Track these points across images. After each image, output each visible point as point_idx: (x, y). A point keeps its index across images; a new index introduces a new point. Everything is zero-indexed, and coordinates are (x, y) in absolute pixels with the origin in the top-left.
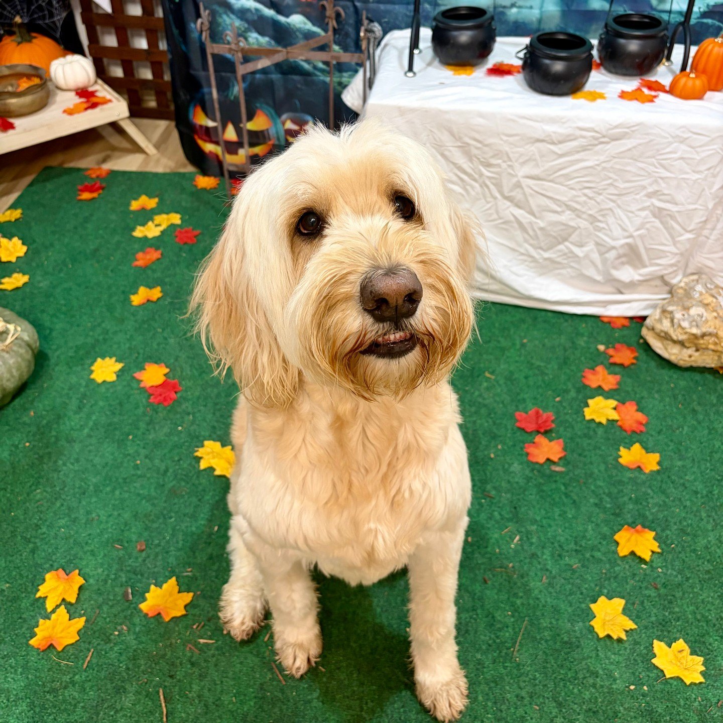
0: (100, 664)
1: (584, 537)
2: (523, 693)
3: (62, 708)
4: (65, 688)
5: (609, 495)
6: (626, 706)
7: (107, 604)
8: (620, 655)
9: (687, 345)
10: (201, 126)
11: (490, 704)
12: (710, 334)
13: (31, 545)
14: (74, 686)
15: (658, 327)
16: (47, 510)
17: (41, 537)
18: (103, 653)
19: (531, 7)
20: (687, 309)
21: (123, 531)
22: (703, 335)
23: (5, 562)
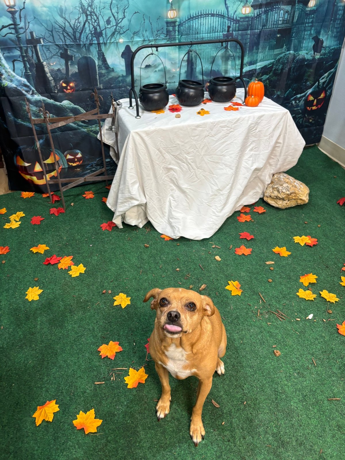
0: (117, 427)
1: (283, 291)
2: (298, 356)
3: (110, 455)
4: (106, 445)
5: (282, 272)
6: (334, 344)
7: (104, 399)
8: (320, 327)
9: (285, 199)
10: (22, 166)
11: (288, 366)
12: (293, 193)
13: (44, 389)
14: (110, 442)
15: (273, 195)
16: (41, 368)
17: (47, 382)
18: (116, 421)
19: (175, 82)
20: (282, 185)
21: (90, 362)
22: (291, 194)
23: (35, 403)
